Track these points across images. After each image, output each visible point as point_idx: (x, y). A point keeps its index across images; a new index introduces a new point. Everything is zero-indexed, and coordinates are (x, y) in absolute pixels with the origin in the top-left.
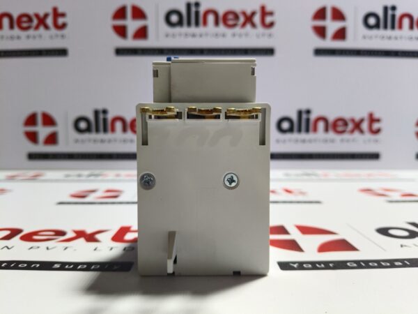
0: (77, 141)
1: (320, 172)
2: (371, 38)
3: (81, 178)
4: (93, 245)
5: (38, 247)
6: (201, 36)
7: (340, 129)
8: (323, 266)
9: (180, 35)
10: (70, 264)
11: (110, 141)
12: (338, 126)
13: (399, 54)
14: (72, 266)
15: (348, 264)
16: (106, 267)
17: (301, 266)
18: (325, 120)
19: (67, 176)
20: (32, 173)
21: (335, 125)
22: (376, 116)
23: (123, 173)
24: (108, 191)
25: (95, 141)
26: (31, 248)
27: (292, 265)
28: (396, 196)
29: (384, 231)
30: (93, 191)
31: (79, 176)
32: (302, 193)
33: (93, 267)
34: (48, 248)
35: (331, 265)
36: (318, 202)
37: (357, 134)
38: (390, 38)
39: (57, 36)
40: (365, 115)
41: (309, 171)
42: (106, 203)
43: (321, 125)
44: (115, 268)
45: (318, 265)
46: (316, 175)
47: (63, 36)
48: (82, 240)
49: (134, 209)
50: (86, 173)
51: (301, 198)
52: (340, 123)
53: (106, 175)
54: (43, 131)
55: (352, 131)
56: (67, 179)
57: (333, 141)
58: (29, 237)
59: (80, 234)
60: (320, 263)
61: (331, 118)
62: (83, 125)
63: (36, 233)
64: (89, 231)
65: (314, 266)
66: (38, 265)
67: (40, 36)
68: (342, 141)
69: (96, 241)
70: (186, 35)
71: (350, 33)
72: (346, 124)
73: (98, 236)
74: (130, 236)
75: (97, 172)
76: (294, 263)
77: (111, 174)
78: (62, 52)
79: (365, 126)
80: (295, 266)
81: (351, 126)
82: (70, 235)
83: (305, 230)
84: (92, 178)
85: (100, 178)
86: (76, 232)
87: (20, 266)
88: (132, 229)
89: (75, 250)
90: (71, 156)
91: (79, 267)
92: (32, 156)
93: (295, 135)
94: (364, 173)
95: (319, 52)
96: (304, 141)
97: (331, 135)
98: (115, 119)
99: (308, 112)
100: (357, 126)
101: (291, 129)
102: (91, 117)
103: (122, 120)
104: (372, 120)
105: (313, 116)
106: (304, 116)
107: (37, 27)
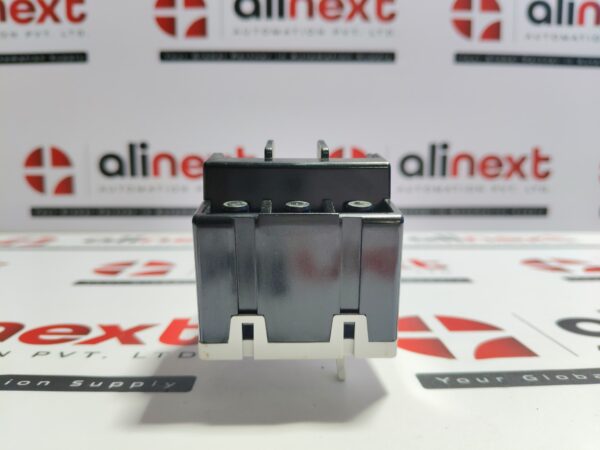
0: (103, 189)
1: (462, 235)
2: (538, 37)
3: (111, 244)
4: (132, 349)
5: (48, 353)
6: (287, 32)
7: (491, 171)
8: (486, 380)
9: (256, 31)
10: (97, 380)
11: (152, 189)
12: (488, 167)
13: (579, 61)
14: (100, 384)
15: (525, 377)
16: (154, 384)
17: (453, 381)
18: (469, 158)
19: (90, 241)
20: (36, 237)
21: (484, 166)
22: (544, 153)
23: (173, 236)
24: (152, 264)
25: (130, 189)
26: (37, 354)
27: (439, 379)
28: (578, 271)
29: (569, 325)
30: (129, 264)
31: (108, 240)
32: (442, 267)
33: (133, 385)
34: (62, 355)
35: (499, 379)
36: (465, 280)
37: (515, 179)
38: (565, 38)
39: (71, 32)
40: (528, 151)
41: (445, 233)
42: (150, 283)
43: (464, 165)
44: (168, 385)
45: (478, 380)
46: (457, 239)
47: (81, 33)
48: (114, 342)
49: (192, 291)
50: (117, 236)
51: (438, 274)
52: (491, 163)
53: (145, 240)
54: (53, 175)
55: (509, 175)
56: (89, 246)
57: (480, 189)
58: (32, 337)
59: (111, 331)
60: (481, 375)
61: (479, 156)
62: (112, 166)
63: (43, 330)
64: (125, 326)
65: (474, 380)
66: (48, 383)
67: (47, 33)
68: (494, 189)
69: (136, 342)
70: (265, 31)
71: (506, 31)
72: (500, 164)
73: (139, 335)
74: (187, 335)
75: (133, 235)
76: (443, 376)
77: (154, 239)
78: (80, 57)
79: (527, 167)
80: (445, 381)
81: (507, 167)
82: (96, 333)
84: (126, 244)
85: (138, 244)
86: (105, 328)
87: (19, 383)
88: (191, 323)
89: (104, 357)
90: (94, 212)
91: (112, 385)
92: (37, 212)
93: (425, 181)
94: (526, 236)
95: (461, 58)
96: (438, 189)
97: (478, 180)
98: (159, 157)
99: (445, 146)
100: (517, 167)
101: (420, 172)
102: (124, 154)
103: (170, 158)
104: (538, 158)
105: (452, 153)
106: (439, 153)
107: (42, 20)
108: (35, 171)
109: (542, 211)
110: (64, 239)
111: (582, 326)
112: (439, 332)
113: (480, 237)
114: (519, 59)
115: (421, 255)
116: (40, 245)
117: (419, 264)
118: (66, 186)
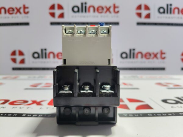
0: (33, 62)
1: (139, 76)
2: (161, 18)
3: (35, 78)
5: (16, 107)
6: (87, 17)
9: (78, 16)
11: (48, 62)
12: (147, 56)
14: (30, 115)
15: (148, 115)
17: (128, 115)
18: (141, 53)
19: (29, 77)
20: (13, 76)
21: (146, 55)
24: (47, 84)
25: (41, 62)
26: (13, 108)
28: (171, 86)
29: (165, 101)
30: (40, 84)
32: (131, 85)
33: (39, 116)
34: (20, 108)
35: (141, 115)
36: (137, 89)
37: (155, 59)
38: (169, 18)
39: (25, 17)
40: (159, 51)
41: (134, 75)
42: (46, 89)
44: (49, 116)
46: (137, 77)
47: (27, 17)
48: (35, 105)
50: (37, 76)
51: (130, 87)
52: (148, 54)
53: (46, 77)
55: (153, 58)
56: (29, 79)
57: (144, 62)
58: (12, 103)
59: (34, 102)
60: (136, 114)
61: (144, 53)
62: (36, 55)
65: (134, 115)
66: (16, 115)
67: (18, 17)
68: (149, 62)
69: (41, 105)
70: (81, 16)
72: (150, 55)
73: (42, 103)
76: (125, 114)
78: (27, 24)
79: (159, 56)
80: (126, 115)
81: (153, 56)
82: (30, 102)
83: (131, 100)
84: (40, 78)
85: (43, 78)
87: (8, 115)
89: (32, 109)
90: (31, 69)
91: (34, 116)
92: (14, 69)
93: (128, 60)
94: (158, 76)
95: (139, 24)
96: (132, 62)
97: (144, 59)
98: (50, 53)
99: (134, 50)
100: (155, 56)
101: (127, 57)
102: (40, 52)
103: (53, 53)
104: (162, 53)
105: (136, 52)
106: (132, 52)
107: (16, 13)
108: (13, 57)
109: (163, 69)
110: (22, 77)
111: (168, 101)
112: (127, 102)
113: (144, 76)
114: (156, 24)
115: (126, 82)
116: (15, 78)
117: (125, 84)
118: (22, 61)
